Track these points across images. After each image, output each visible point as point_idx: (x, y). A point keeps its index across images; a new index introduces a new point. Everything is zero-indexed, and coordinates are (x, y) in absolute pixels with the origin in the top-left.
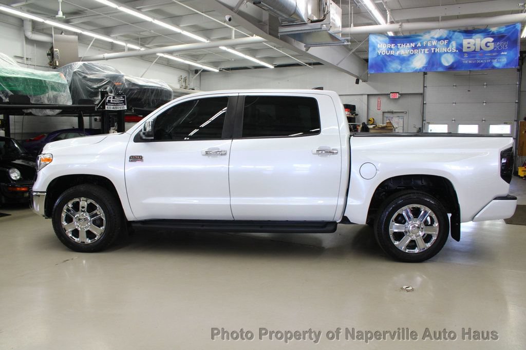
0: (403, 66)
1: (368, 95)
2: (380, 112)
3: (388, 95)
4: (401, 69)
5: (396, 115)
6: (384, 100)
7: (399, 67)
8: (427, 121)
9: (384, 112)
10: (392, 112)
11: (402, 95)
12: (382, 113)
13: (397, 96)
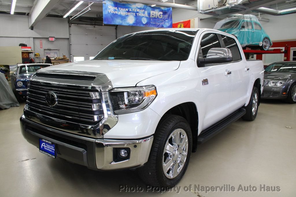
0: (123, 21)
1: (34, 38)
2: (42, 50)
3: (47, 38)
4: (122, 23)
5: (51, 51)
6: (44, 42)
7: (121, 22)
8: (73, 55)
9: (45, 50)
10: (50, 50)
11: (56, 39)
12: (44, 50)
13: (54, 39)
